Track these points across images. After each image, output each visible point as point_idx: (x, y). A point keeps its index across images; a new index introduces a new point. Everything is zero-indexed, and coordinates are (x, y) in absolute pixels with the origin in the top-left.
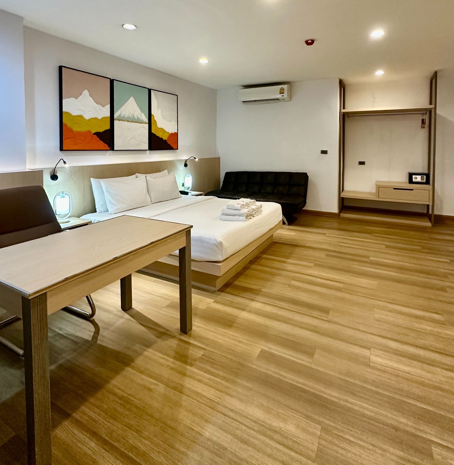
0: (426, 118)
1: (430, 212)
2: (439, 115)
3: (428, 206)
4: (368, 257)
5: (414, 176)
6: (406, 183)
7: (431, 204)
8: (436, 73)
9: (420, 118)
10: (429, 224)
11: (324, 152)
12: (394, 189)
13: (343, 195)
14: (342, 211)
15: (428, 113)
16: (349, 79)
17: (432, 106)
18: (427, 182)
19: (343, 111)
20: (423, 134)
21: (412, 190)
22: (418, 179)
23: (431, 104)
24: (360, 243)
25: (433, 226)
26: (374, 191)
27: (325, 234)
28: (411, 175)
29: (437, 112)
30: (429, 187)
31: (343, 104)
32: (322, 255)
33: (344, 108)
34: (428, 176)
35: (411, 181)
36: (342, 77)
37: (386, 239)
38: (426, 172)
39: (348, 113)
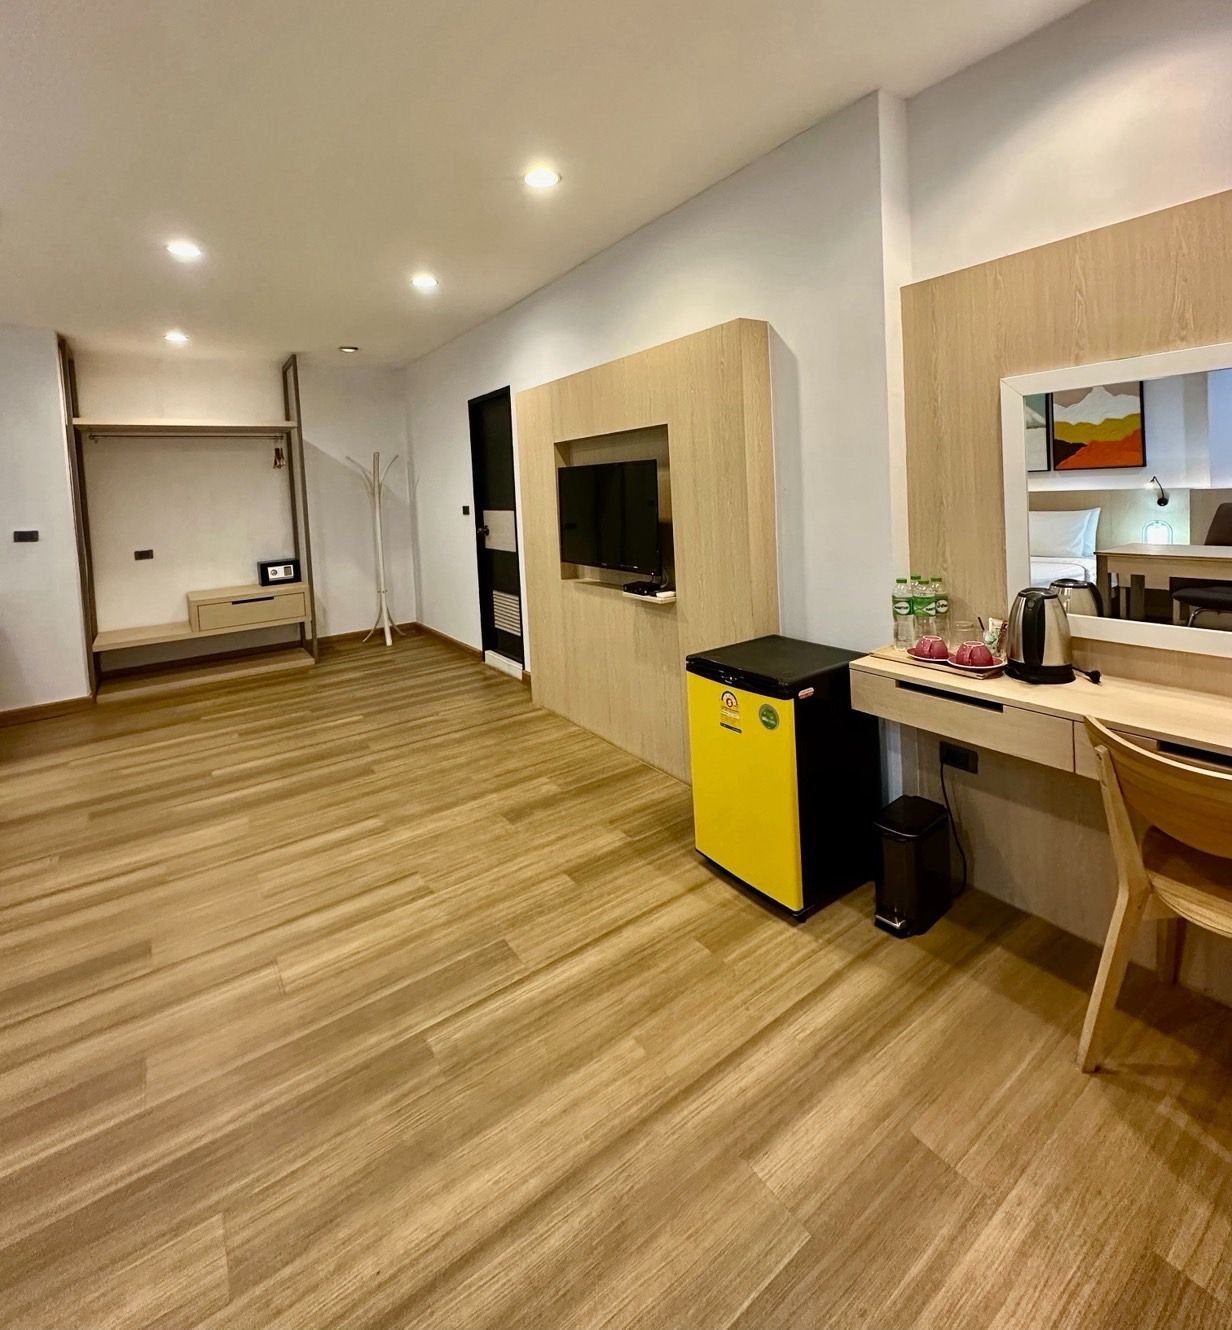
0: (282, 445)
1: (309, 636)
2: (307, 443)
3: (302, 625)
5: (270, 569)
6: (253, 586)
7: (307, 620)
8: (294, 357)
9: (272, 446)
10: (309, 661)
11: (26, 537)
12: (234, 603)
13: (99, 645)
14: (102, 689)
15: (285, 435)
16: (86, 339)
17: (292, 424)
18: (297, 578)
19: (76, 421)
20: (277, 480)
21: (272, 598)
22: (280, 572)
23: (288, 418)
25: (317, 662)
26: (184, 617)
27: (65, 764)
28: (263, 568)
29: (304, 437)
30: (303, 586)
31: (73, 409)
33: (76, 415)
34: (296, 563)
35: (265, 580)
36: (63, 331)
38: (290, 555)
39: (90, 428)
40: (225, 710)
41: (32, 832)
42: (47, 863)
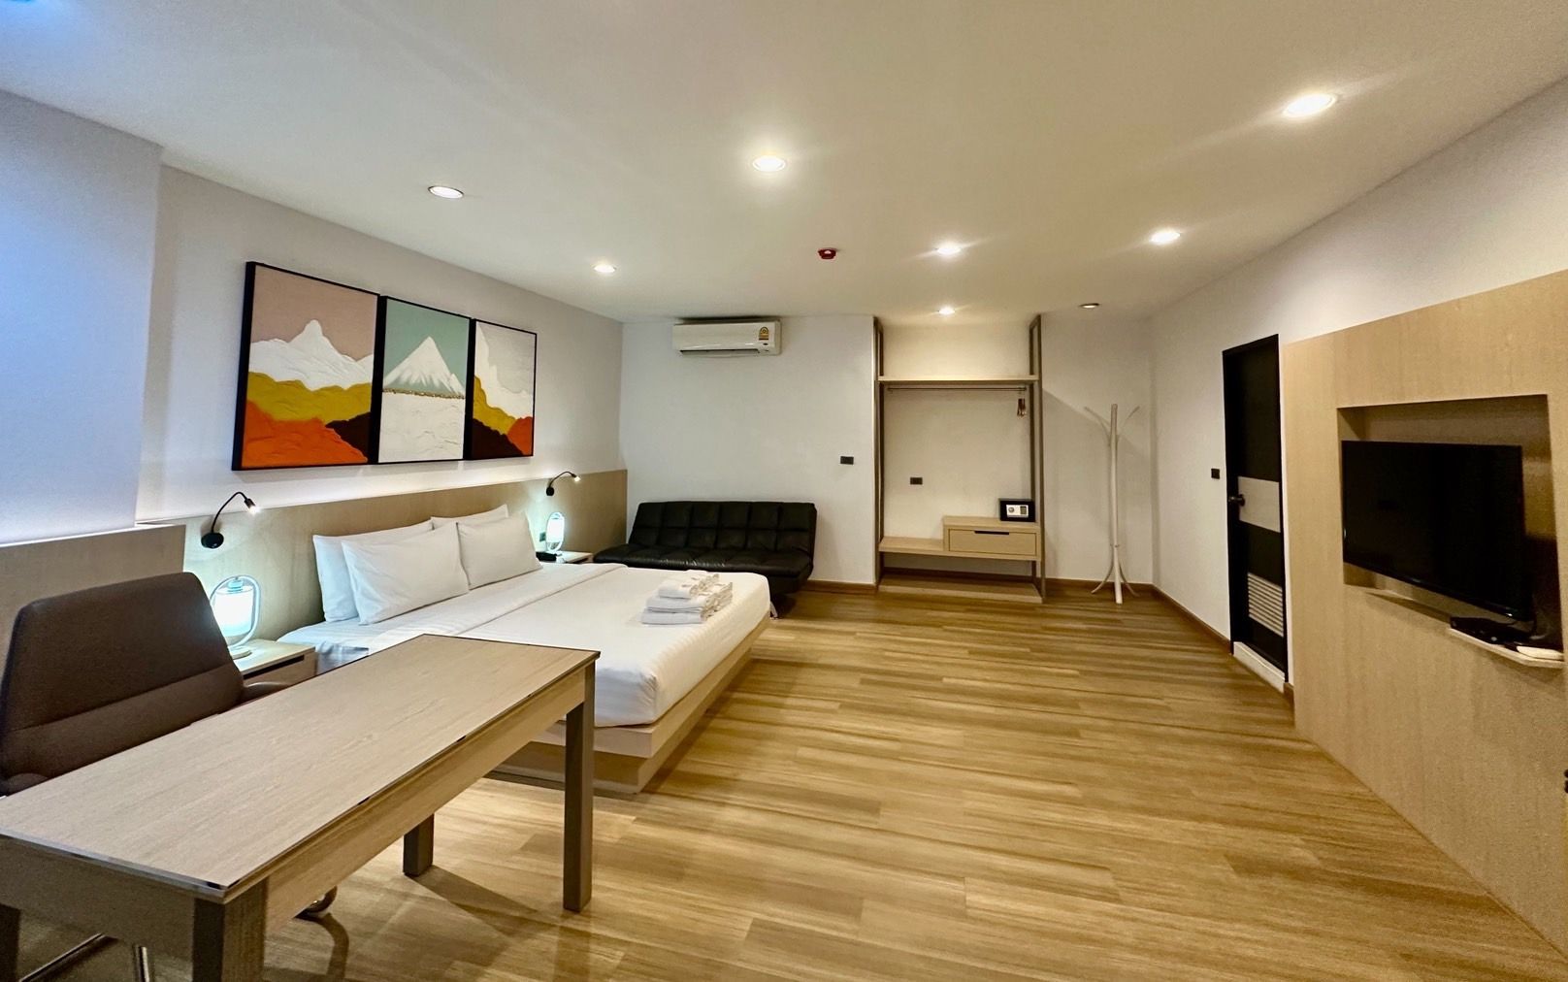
0: (1026, 396)
1: (1039, 575)
2: (1046, 393)
3: (1034, 563)
4: (940, 679)
5: (1008, 506)
6: (994, 518)
7: (1039, 560)
8: (1038, 318)
9: (1015, 396)
10: (1037, 599)
11: (847, 460)
12: (977, 532)
13: (885, 546)
15: (1028, 387)
16: (892, 318)
17: (1035, 378)
18: (1031, 518)
19: (881, 379)
20: (1020, 426)
21: (1007, 533)
22: (1015, 511)
23: (1032, 373)
24: (923, 650)
25: (1044, 602)
26: (940, 536)
27: (853, 633)
28: (1003, 504)
29: (1044, 387)
30: (1035, 527)
31: (881, 370)
32: (853, 682)
33: (882, 374)
34: (1031, 504)
35: (1004, 517)
36: (877, 315)
37: (968, 636)
38: (1028, 496)
39: (890, 383)
40: (964, 626)
41: (831, 678)
42: (834, 706)
